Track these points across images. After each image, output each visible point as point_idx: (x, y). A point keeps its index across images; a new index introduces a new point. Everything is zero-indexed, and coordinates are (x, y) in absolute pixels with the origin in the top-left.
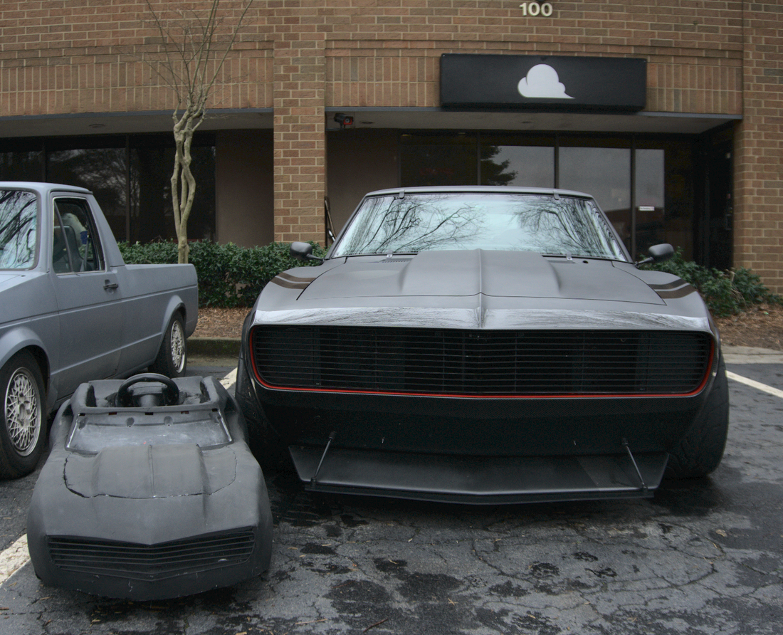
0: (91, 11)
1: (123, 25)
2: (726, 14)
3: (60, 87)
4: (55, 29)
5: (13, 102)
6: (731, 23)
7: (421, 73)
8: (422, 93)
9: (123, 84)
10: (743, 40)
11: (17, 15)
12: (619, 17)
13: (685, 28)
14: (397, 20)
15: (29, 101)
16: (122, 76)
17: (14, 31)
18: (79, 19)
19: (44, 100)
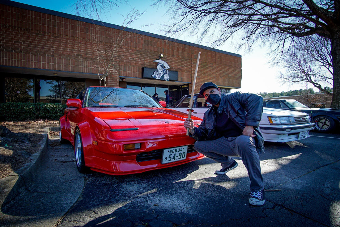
0: (60, 44)
1: (69, 50)
2: (189, 64)
3: (50, 62)
4: (49, 47)
5: (35, 64)
6: (190, 66)
7: (138, 71)
8: (138, 75)
9: (69, 64)
10: (191, 69)
11: (36, 40)
12: (172, 63)
13: (182, 66)
14: (134, 59)
15: (40, 65)
16: (69, 62)
17: (35, 45)
18: (56, 46)
19: (45, 65)
